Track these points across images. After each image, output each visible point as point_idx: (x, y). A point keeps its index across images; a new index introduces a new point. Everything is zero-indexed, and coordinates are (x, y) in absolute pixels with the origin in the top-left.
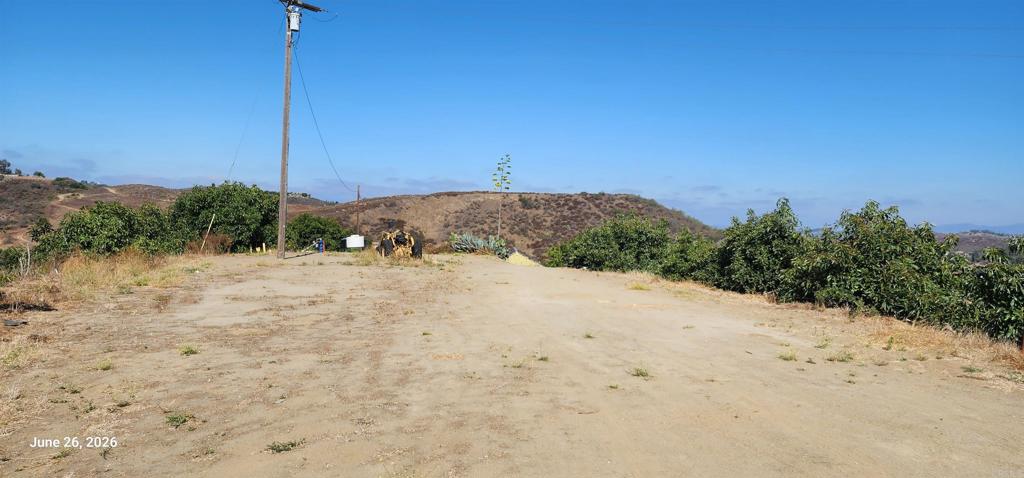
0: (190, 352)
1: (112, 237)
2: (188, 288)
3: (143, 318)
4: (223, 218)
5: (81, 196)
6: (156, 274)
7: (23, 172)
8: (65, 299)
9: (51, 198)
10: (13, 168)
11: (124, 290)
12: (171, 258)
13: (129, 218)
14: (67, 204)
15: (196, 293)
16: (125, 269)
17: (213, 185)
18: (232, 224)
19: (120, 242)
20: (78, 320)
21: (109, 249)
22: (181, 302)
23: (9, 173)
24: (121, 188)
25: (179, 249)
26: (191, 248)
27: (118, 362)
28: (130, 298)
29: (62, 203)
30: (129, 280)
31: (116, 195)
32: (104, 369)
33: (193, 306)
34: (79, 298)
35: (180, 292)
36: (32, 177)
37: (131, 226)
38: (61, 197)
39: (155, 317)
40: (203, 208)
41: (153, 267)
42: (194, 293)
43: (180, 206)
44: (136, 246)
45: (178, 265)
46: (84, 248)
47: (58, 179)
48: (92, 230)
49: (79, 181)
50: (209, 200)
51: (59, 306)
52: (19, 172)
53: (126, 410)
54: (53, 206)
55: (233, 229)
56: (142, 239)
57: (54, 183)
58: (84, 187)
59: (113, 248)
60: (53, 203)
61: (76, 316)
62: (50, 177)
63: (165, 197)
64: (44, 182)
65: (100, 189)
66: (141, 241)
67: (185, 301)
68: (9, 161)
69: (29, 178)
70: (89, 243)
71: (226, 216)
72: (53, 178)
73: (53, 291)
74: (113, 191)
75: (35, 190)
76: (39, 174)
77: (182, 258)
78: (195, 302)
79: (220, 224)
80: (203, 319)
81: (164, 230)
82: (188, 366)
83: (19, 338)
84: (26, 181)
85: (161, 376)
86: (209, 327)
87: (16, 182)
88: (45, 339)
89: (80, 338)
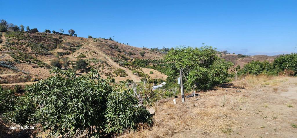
0: (290, 107)
1: (257, 70)
2: (283, 87)
3: (271, 94)
4: (291, 65)
5: (244, 59)
6: (271, 82)
7: (230, 53)
8: (248, 86)
9: (237, 60)
10: (228, 53)
11: (263, 86)
12: (275, 77)
13: (261, 65)
14: (240, 61)
15: (286, 88)
16: (262, 79)
17: (284, 54)
18: (294, 67)
19: (259, 72)
20: (253, 93)
21: (256, 74)
22: (281, 91)
23: (227, 54)
24: (255, 56)
25: (276, 74)
26: (280, 74)
27: (269, 106)
28: (265, 88)
29: (239, 61)
30: (263, 83)
31: (253, 58)
32: (266, 107)
33: (286, 92)
34: (252, 87)
35: (280, 88)
36: (232, 54)
37: (262, 68)
38: (239, 59)
39: (275, 94)
40: (284, 62)
41: (270, 79)
42: (285, 88)
43: (276, 61)
44: (263, 73)
45: (278, 79)
46: (250, 73)
47: (238, 55)
48: (252, 68)
49: (243, 55)
50: (286, 59)
51: (247, 88)
52: (229, 53)
53: (276, 119)
54: (237, 62)
55: (294, 68)
56: (265, 71)
57: (237, 56)
58: (245, 57)
59: (258, 73)
60: (237, 61)
61: (252, 91)
62: (236, 54)
63: (268, 59)
64: (235, 56)
65: (249, 57)
66: (265, 72)
67: (282, 90)
68: (227, 51)
69: (232, 55)
70: (251, 72)
71: (292, 64)
72: (237, 55)
73: (245, 84)
74: (252, 57)
75: (233, 58)
76: (234, 54)
77: (278, 77)
78: (286, 91)
79: (290, 67)
80: (291, 97)
81: (271, 69)
82: (291, 111)
83: (240, 96)
84: (231, 55)
85: (283, 112)
86: (294, 100)
87: (228, 56)
88: (247, 96)
89: (256, 97)
